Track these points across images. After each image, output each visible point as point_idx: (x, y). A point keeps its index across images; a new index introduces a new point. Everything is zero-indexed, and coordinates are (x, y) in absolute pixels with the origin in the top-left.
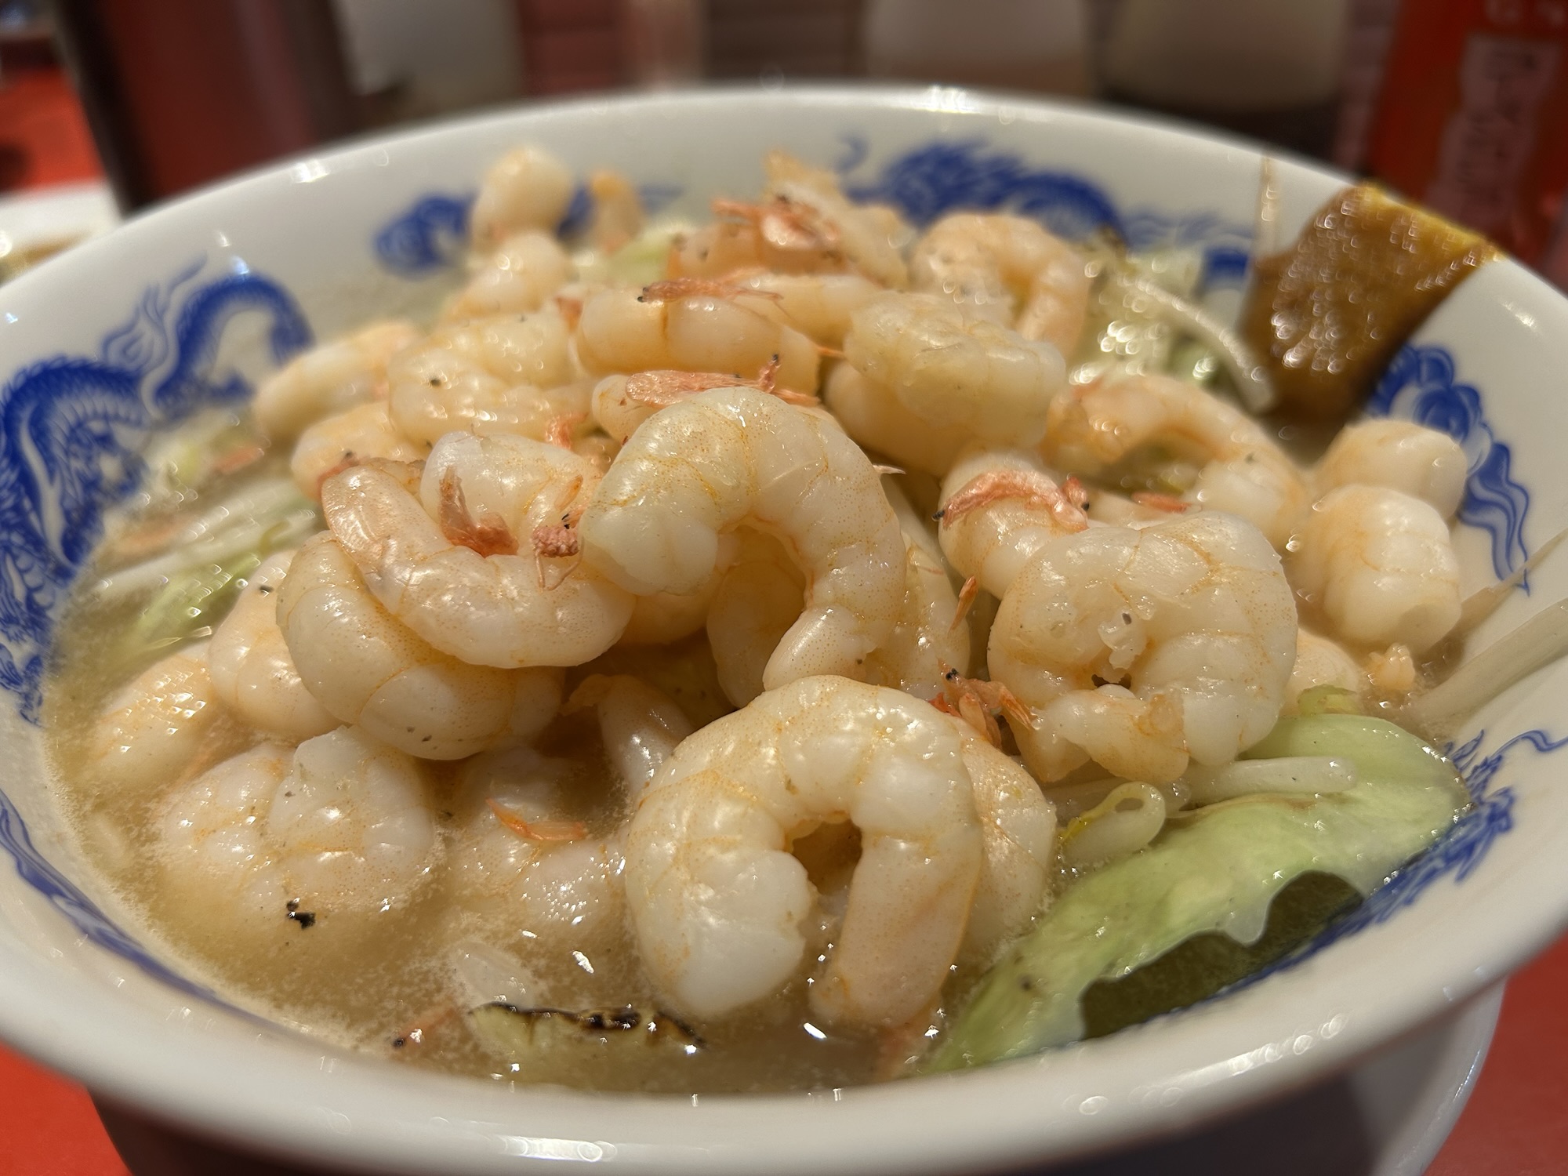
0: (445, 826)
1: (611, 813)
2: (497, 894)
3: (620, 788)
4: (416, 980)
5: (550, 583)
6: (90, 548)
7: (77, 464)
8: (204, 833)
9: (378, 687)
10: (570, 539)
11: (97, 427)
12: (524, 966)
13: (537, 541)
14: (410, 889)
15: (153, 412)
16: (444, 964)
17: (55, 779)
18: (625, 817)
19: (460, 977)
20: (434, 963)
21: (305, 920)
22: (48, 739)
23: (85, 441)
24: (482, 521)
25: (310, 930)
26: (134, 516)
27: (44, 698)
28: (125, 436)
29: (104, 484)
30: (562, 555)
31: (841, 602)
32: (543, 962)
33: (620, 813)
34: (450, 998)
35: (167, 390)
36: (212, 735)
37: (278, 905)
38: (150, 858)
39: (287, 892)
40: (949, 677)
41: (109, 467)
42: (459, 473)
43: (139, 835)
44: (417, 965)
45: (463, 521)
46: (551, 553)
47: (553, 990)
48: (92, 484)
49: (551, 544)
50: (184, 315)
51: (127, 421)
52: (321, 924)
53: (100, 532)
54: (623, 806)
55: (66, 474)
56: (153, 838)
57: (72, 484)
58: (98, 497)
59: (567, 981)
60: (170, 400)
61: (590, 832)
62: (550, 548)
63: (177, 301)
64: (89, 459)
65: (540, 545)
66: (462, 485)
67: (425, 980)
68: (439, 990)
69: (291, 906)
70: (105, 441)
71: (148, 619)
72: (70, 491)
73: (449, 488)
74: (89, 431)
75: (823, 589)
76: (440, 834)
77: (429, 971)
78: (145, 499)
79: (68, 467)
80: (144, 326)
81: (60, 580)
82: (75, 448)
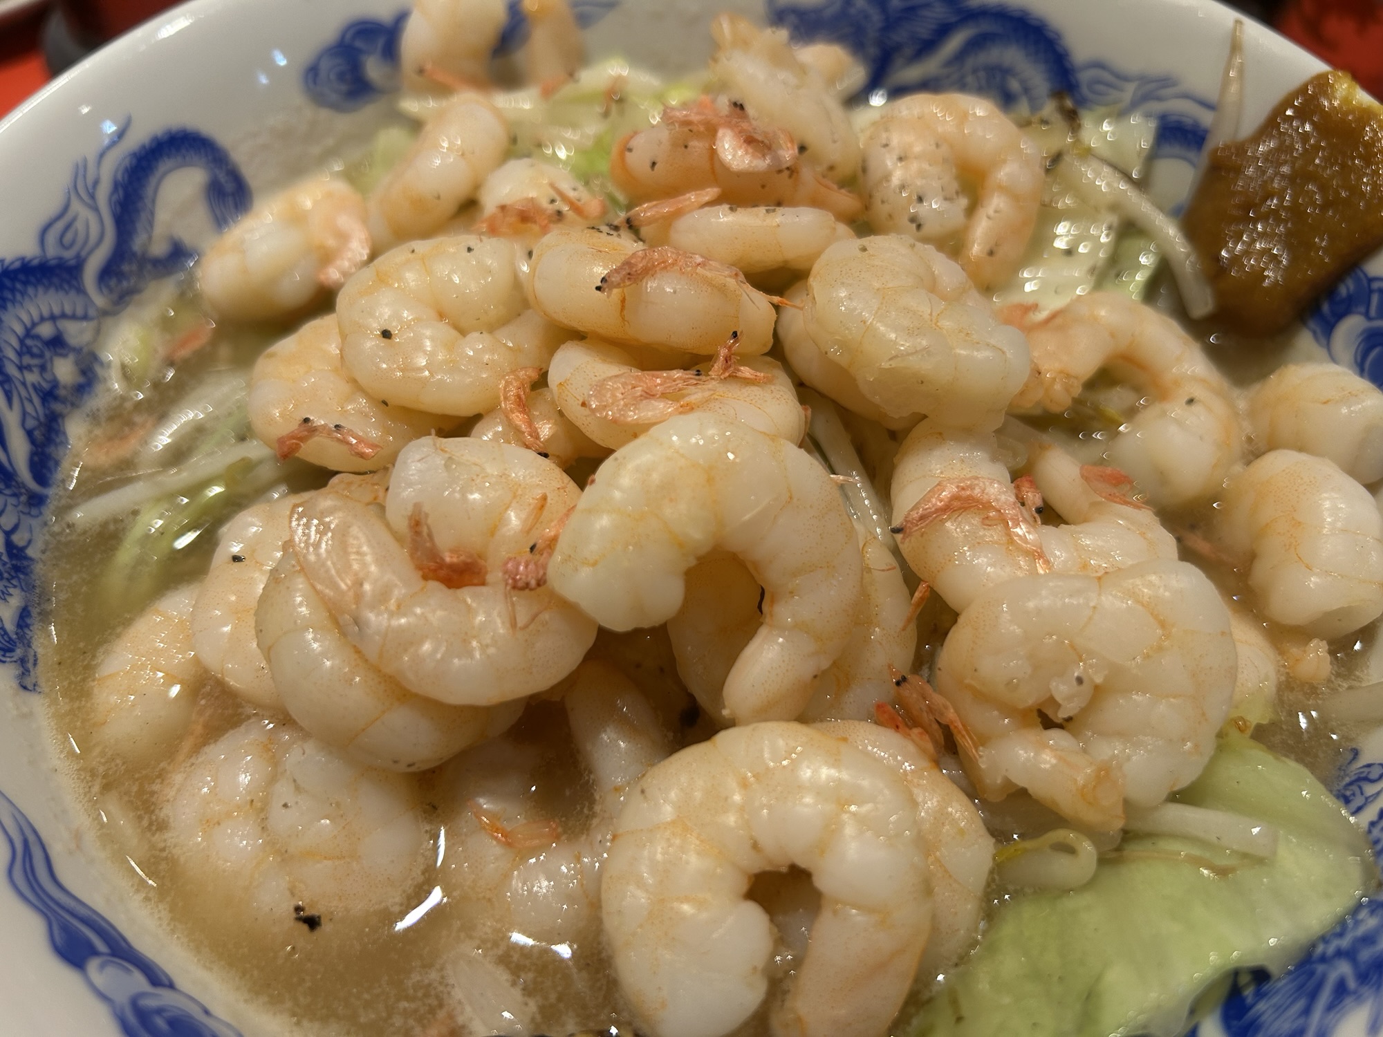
0: (430, 822)
1: (582, 809)
2: (484, 897)
3: (588, 781)
4: (420, 994)
5: (521, 623)
6: (57, 463)
7: (32, 377)
8: (210, 823)
9: (363, 730)
10: (538, 573)
11: (46, 330)
12: (514, 984)
13: (507, 577)
14: (404, 891)
15: (99, 300)
16: (443, 977)
17: (62, 756)
18: (594, 815)
19: (458, 994)
20: (433, 975)
21: (312, 922)
22: (49, 706)
23: (35, 350)
24: (452, 551)
25: (318, 933)
26: (94, 417)
27: (39, 656)
28: (76, 333)
29: (62, 392)
30: (531, 590)
31: (801, 627)
32: (531, 975)
33: (591, 808)
34: (451, 1016)
35: (108, 272)
36: (203, 702)
37: (285, 908)
38: (163, 850)
39: (293, 894)
40: (898, 683)
41: (64, 370)
42: (426, 508)
43: (151, 824)
44: (418, 978)
45: (434, 554)
46: (519, 587)
47: (542, 1009)
48: (49, 394)
49: (520, 579)
50: (116, 185)
51: (74, 317)
52: (326, 927)
53: (65, 443)
54: (592, 802)
55: (24, 393)
56: (162, 826)
57: (31, 401)
58: (57, 407)
59: (553, 997)
60: (113, 282)
61: (565, 832)
62: (520, 584)
63: (109, 171)
64: (43, 368)
65: (510, 581)
66: (430, 521)
67: (427, 995)
68: (441, 1006)
69: (298, 909)
70: (57, 343)
71: (127, 554)
72: (29, 409)
73: (417, 523)
74: (37, 337)
75: (784, 612)
76: (427, 832)
77: (429, 985)
78: (99, 401)
79: (24, 384)
80: (77, 207)
81: (34, 511)
82: (27, 360)
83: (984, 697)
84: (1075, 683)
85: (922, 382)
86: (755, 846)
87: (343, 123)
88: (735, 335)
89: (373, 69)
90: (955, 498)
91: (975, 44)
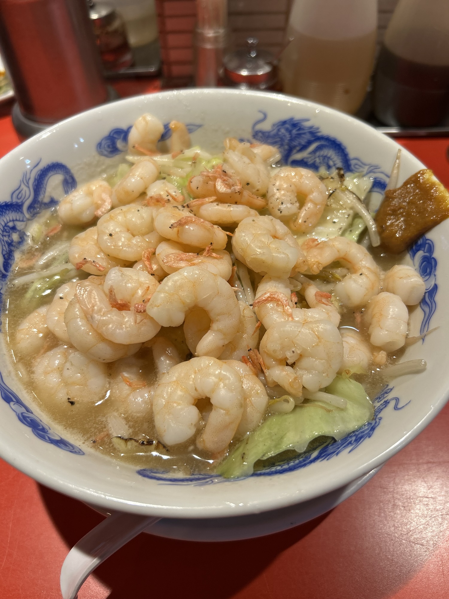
0: (109, 378)
1: (153, 378)
2: (122, 401)
3: (156, 371)
4: (100, 423)
5: (138, 321)
6: (11, 265)
7: (6, 239)
8: (46, 373)
9: (91, 348)
10: (144, 308)
11: (11, 224)
12: (126, 424)
13: (135, 308)
14: (99, 397)
15: (27, 216)
16: (106, 420)
17: (7, 351)
18: (156, 381)
19: (110, 425)
20: (104, 419)
21: (72, 403)
22: (4, 336)
23: (7, 230)
24: (121, 300)
25: (74, 406)
26: (23, 252)
27: (2, 322)
28: (20, 225)
29: (14, 244)
30: (142, 313)
31: (219, 331)
32: (132, 423)
33: (156, 379)
34: (108, 431)
35: (31, 207)
36: (48, 340)
37: (65, 399)
38: (33, 379)
39: (68, 395)
40: (249, 350)
41: (15, 237)
42: (114, 287)
43: (30, 370)
44: (100, 418)
45: (115, 300)
46: (138, 312)
47: (133, 432)
48: (10, 244)
49: (139, 310)
50: (35, 179)
51: (19, 221)
52: (77, 405)
53: (14, 259)
54: (157, 377)
55: (3, 243)
56: (33, 372)
57: (5, 246)
58: (12, 248)
59: (137, 429)
60: (32, 210)
61: (147, 385)
62: (139, 311)
63: (33, 175)
64: (9, 236)
65: (136, 310)
66: (115, 291)
67: (101, 424)
68: (105, 428)
69: (69, 399)
70: (14, 228)
71: (29, 295)
72: (4, 248)
73: (111, 291)
74: (8, 226)
75: (215, 326)
76: (108, 381)
77: (103, 421)
78: (25, 247)
79: (3, 240)
80: (23, 186)
81: (3, 279)
82: (5, 233)
83: (269, 355)
84: (292, 352)
85: (264, 263)
86: (196, 389)
87: (108, 161)
88: (211, 244)
89: (119, 144)
90: (269, 297)
91: (319, 148)
